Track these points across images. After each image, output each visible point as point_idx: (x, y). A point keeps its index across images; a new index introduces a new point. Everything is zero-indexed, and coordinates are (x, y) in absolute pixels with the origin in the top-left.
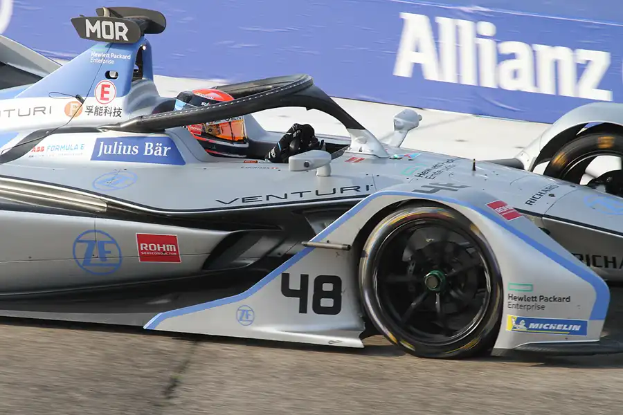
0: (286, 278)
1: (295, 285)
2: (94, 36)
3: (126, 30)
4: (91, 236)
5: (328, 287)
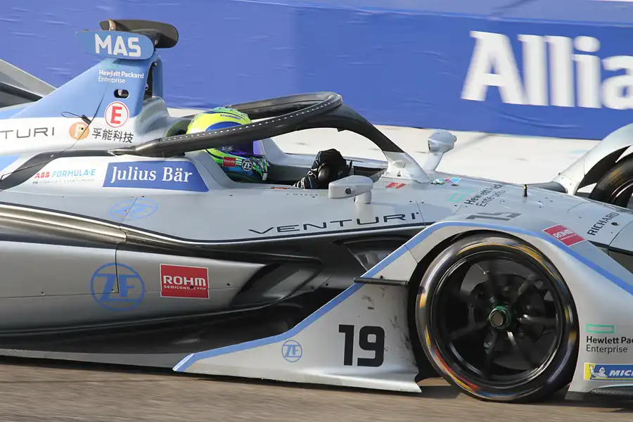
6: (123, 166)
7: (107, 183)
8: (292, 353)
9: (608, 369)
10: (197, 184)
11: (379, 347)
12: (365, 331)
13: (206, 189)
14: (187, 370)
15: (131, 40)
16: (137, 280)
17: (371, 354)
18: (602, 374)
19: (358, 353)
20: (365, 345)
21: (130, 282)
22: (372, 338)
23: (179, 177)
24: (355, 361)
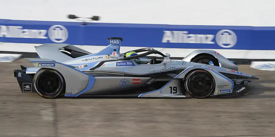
6: (119, 63)
7: (117, 66)
8: (161, 92)
9: (220, 91)
10: (133, 65)
11: (176, 90)
12: (174, 88)
13: (135, 66)
14: (141, 97)
15: (117, 41)
16: (128, 82)
17: (175, 92)
18: (219, 92)
19: (173, 91)
20: (174, 90)
21: (127, 82)
22: (175, 89)
23: (130, 64)
24: (172, 93)
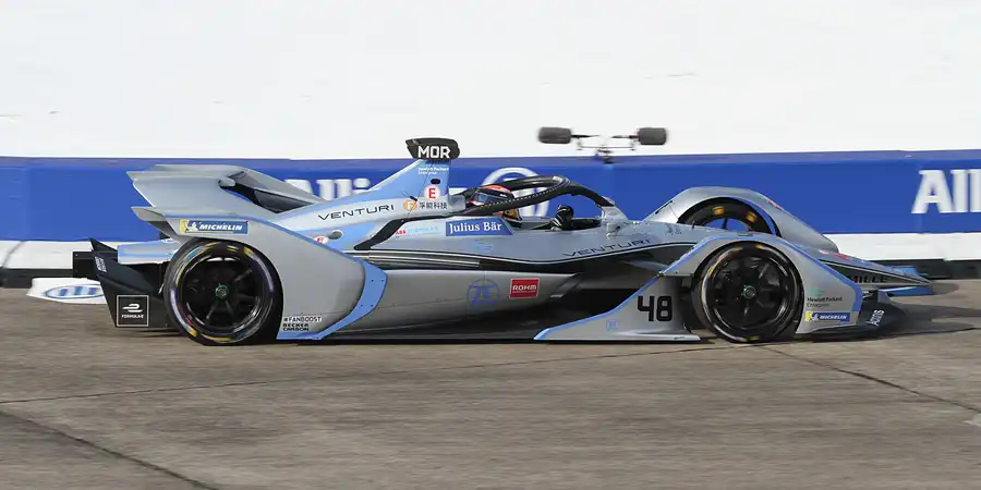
0: (640, 299)
1: (646, 303)
2: (423, 156)
3: (449, 151)
4: (480, 284)
5: (664, 304)
